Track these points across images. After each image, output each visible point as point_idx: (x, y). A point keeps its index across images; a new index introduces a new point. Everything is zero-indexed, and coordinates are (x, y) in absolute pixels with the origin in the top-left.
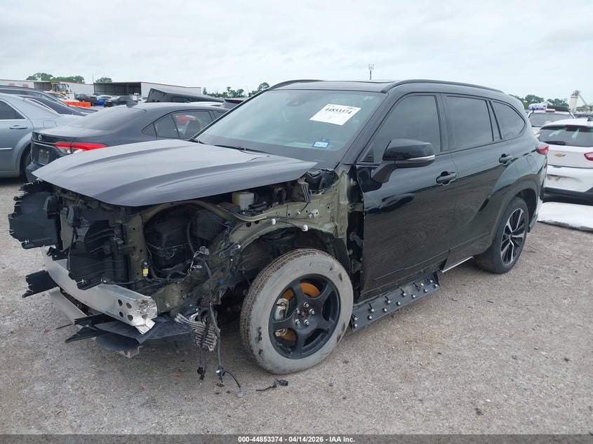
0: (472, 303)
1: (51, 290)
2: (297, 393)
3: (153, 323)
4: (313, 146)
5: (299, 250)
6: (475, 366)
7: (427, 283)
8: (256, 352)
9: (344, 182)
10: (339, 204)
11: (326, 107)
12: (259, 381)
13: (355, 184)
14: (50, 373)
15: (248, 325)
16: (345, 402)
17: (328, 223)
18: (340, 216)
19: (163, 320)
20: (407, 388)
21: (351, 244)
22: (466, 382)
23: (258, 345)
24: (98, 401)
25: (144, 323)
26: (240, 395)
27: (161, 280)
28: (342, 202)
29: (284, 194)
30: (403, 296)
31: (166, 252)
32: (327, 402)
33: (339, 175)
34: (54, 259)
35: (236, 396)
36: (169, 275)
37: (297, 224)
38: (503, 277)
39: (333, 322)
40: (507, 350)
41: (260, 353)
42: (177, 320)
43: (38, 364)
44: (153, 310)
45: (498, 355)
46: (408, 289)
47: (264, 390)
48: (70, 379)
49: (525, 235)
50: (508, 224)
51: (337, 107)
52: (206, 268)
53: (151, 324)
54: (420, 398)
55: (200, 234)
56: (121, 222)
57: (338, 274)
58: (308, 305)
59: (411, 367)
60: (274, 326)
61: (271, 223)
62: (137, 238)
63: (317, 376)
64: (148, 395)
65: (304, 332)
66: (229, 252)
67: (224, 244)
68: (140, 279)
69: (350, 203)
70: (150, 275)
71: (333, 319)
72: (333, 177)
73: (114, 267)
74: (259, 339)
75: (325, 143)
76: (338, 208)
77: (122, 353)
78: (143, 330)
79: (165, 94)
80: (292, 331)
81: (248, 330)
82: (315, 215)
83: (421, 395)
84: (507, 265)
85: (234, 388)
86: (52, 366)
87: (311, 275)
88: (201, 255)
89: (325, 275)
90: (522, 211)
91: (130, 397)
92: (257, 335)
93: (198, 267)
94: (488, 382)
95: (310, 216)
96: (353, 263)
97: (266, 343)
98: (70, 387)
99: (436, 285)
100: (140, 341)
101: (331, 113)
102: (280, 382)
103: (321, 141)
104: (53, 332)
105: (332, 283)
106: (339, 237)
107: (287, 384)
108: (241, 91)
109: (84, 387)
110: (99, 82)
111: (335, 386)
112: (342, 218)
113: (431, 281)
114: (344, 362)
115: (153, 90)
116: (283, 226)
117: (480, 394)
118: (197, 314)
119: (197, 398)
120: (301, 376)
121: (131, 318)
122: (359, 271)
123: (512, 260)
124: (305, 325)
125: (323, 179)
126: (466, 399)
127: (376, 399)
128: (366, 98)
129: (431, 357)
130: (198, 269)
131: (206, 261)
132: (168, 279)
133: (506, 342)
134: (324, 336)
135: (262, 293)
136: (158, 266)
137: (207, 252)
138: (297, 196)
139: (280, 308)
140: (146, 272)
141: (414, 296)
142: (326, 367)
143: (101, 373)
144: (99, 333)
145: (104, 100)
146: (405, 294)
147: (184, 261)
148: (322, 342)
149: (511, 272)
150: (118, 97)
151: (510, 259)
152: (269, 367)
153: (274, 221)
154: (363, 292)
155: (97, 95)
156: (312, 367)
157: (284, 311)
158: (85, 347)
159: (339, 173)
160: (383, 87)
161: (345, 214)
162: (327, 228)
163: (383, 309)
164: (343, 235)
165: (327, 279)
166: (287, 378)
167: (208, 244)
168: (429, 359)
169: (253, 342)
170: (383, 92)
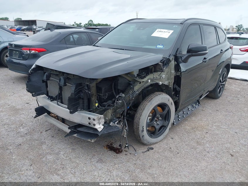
0: (210, 111)
1: (44, 115)
2: (158, 152)
3: (103, 127)
4: (156, 47)
5: (156, 93)
6: (223, 137)
7: (196, 104)
8: (141, 137)
9: (173, 63)
10: (171, 72)
11: (157, 30)
12: (141, 148)
13: (176, 64)
14: (51, 150)
15: (139, 125)
16: (179, 155)
17: (166, 81)
18: (171, 78)
19: (106, 125)
20: (200, 148)
21: (175, 89)
22: (222, 144)
23: (142, 133)
24: (78, 161)
25: (100, 127)
26: (136, 155)
27: (103, 108)
28: (172, 72)
29: (153, 69)
30: (189, 110)
31: (105, 95)
32: (172, 155)
33: (171, 60)
34: (51, 101)
35: (134, 155)
36: (107, 106)
37: (157, 82)
38: (218, 100)
39: (168, 122)
40: (232, 130)
41: (143, 137)
42: (111, 125)
43: (44, 147)
44: (103, 121)
45: (229, 132)
46: (190, 107)
47: (145, 152)
48: (61, 153)
49: (225, 83)
50: (221, 79)
51: (162, 30)
52: (124, 102)
53: (102, 127)
54: (207, 151)
55: (119, 88)
56: (88, 84)
57: (171, 102)
58: (159, 116)
59: (198, 139)
60: (148, 125)
61: (148, 82)
62: (94, 90)
63: (163, 144)
64: (98, 157)
65: (158, 127)
66: (134, 95)
67: (131, 91)
68: (95, 108)
69: (175, 72)
70: (98, 106)
71: (167, 121)
72: (168, 61)
73: (83, 103)
74: (143, 131)
75: (161, 46)
76: (170, 74)
77: (89, 140)
78: (100, 130)
79: (54, 25)
80: (153, 127)
81: (138, 128)
82: (164, 78)
83: (207, 150)
84: (219, 95)
85: (133, 152)
86: (51, 148)
87: (161, 103)
88: (120, 96)
89: (166, 103)
90: (225, 73)
91: (91, 159)
92: (142, 130)
93: (120, 102)
94: (230, 143)
95: (162, 78)
96: (174, 97)
97: (145, 132)
98: (63, 156)
99: (200, 105)
100: (99, 135)
101: (160, 33)
102: (150, 148)
103: (159, 45)
104: (44, 133)
105: (169, 106)
106: (170, 87)
107: (153, 149)
108: (81, 24)
109: (69, 156)
110: (16, 20)
111: (172, 148)
112: (172, 79)
113: (197, 103)
114: (171, 139)
115: (48, 24)
116: (152, 83)
117: (229, 148)
118: (117, 122)
119: (119, 157)
120: (157, 145)
121: (94, 125)
122: (176, 101)
123: (221, 93)
124: (158, 124)
125: (165, 62)
126: (225, 151)
127: (190, 153)
128: (174, 26)
129: (204, 134)
130: (119, 103)
131: (124, 99)
132: (106, 107)
133: (230, 126)
134: (164, 128)
135: (144, 112)
136: (101, 102)
137: (123, 95)
138: (158, 70)
139: (149, 118)
140: (97, 105)
141: (193, 110)
142: (165, 141)
143: (73, 149)
144: (78, 132)
145: (21, 28)
146: (189, 109)
147: (111, 99)
148: (163, 131)
149: (220, 98)
150: (27, 27)
151: (220, 93)
152: (145, 142)
153: (150, 80)
154: (178, 109)
155: (16, 26)
156: (160, 141)
157: (150, 119)
158: (61, 138)
159: (171, 59)
160: (181, 21)
161: (173, 77)
162: (166, 83)
163: (183, 116)
164: (171, 86)
165: (167, 104)
166: (152, 146)
167: (123, 92)
168: (204, 135)
169: (140, 132)
170: (181, 24)
